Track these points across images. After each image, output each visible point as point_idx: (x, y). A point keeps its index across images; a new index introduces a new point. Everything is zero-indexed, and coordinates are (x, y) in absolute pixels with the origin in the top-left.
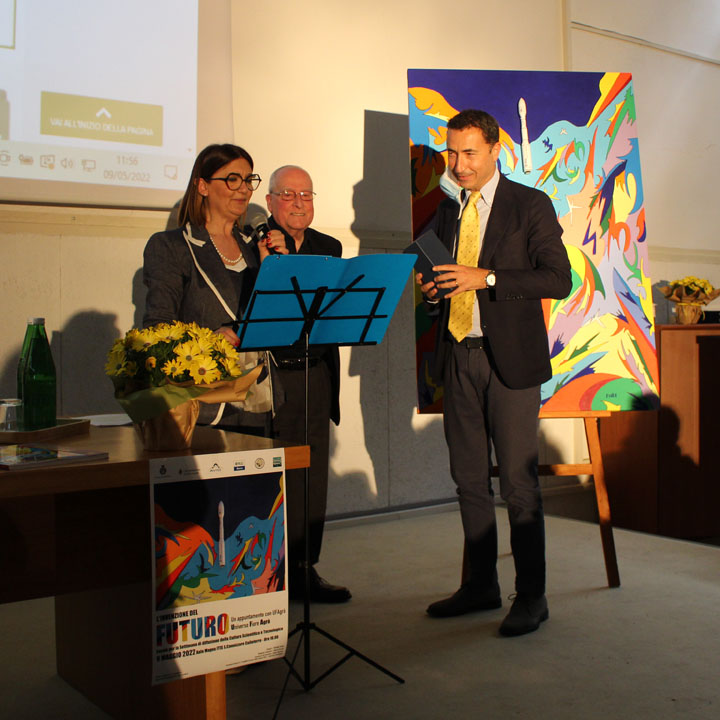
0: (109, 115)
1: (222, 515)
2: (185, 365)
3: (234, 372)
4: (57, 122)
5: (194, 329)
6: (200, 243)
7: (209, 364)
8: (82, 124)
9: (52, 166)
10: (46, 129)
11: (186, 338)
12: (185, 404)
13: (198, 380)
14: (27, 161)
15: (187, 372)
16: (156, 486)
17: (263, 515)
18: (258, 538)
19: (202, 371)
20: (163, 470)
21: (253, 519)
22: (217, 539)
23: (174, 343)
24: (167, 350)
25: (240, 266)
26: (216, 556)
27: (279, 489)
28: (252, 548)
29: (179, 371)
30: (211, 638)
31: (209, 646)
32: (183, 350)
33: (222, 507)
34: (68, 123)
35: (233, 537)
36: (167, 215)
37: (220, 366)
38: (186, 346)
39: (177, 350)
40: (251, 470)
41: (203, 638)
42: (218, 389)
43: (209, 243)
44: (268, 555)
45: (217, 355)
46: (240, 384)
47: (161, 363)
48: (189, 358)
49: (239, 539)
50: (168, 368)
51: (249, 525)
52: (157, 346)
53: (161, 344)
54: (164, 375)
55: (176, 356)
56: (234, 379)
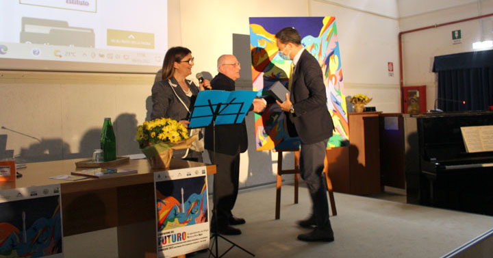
0: (133, 37)
1: (182, 193)
2: (167, 135)
3: (186, 137)
4: (113, 41)
5: (170, 121)
6: (175, 86)
7: (176, 135)
8: (123, 41)
9: (112, 58)
10: (109, 43)
11: (167, 124)
12: (167, 150)
13: (172, 140)
14: (102, 56)
15: (167, 138)
16: (157, 183)
17: (199, 193)
18: (197, 202)
19: (173, 137)
20: (159, 176)
21: (195, 194)
22: (181, 202)
23: (162, 126)
24: (159, 130)
25: (190, 94)
26: (181, 209)
27: (204, 182)
28: (195, 206)
29: (165, 137)
30: (180, 242)
31: (178, 245)
32: (166, 129)
33: (182, 190)
34: (118, 41)
35: (187, 201)
36: (155, 76)
37: (180, 135)
38: (167, 127)
39: (163, 129)
40: (194, 175)
41: (177, 242)
42: (180, 144)
43: (178, 85)
44: (201, 208)
45: (179, 131)
46: (188, 142)
47: (157, 135)
48: (168, 132)
49: (190, 202)
50: (160, 136)
51: (193, 197)
52: (155, 128)
53: (157, 127)
54: (158, 139)
55: (163, 131)
56: (186, 140)
